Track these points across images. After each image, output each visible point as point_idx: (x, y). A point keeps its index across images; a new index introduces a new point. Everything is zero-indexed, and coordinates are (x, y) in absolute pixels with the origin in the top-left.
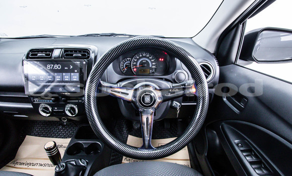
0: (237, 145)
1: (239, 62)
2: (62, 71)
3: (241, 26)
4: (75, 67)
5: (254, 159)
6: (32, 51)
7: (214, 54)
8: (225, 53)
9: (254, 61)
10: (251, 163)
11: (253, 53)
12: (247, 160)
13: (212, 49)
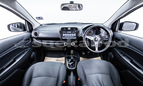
0: (119, 52)
1: (118, 31)
2: (71, 33)
3: (119, 21)
4: (75, 32)
5: (123, 55)
6: (62, 28)
7: (111, 29)
8: (114, 29)
9: (123, 30)
10: (122, 56)
11: (122, 28)
12: (121, 55)
13: (110, 27)
